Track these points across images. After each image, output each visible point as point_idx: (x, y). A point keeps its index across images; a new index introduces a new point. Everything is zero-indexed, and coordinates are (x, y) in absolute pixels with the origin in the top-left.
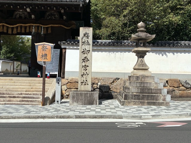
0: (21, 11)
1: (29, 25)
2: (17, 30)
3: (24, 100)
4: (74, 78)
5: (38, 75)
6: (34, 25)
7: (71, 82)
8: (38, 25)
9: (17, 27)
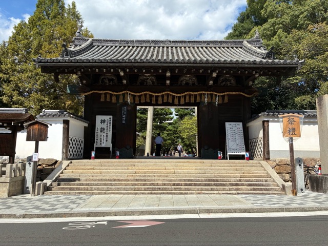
0: (188, 76)
1: (200, 92)
2: (185, 100)
3: (257, 189)
4: (283, 159)
5: (219, 156)
6: (206, 93)
7: (280, 164)
8: (212, 93)
9: (185, 96)
